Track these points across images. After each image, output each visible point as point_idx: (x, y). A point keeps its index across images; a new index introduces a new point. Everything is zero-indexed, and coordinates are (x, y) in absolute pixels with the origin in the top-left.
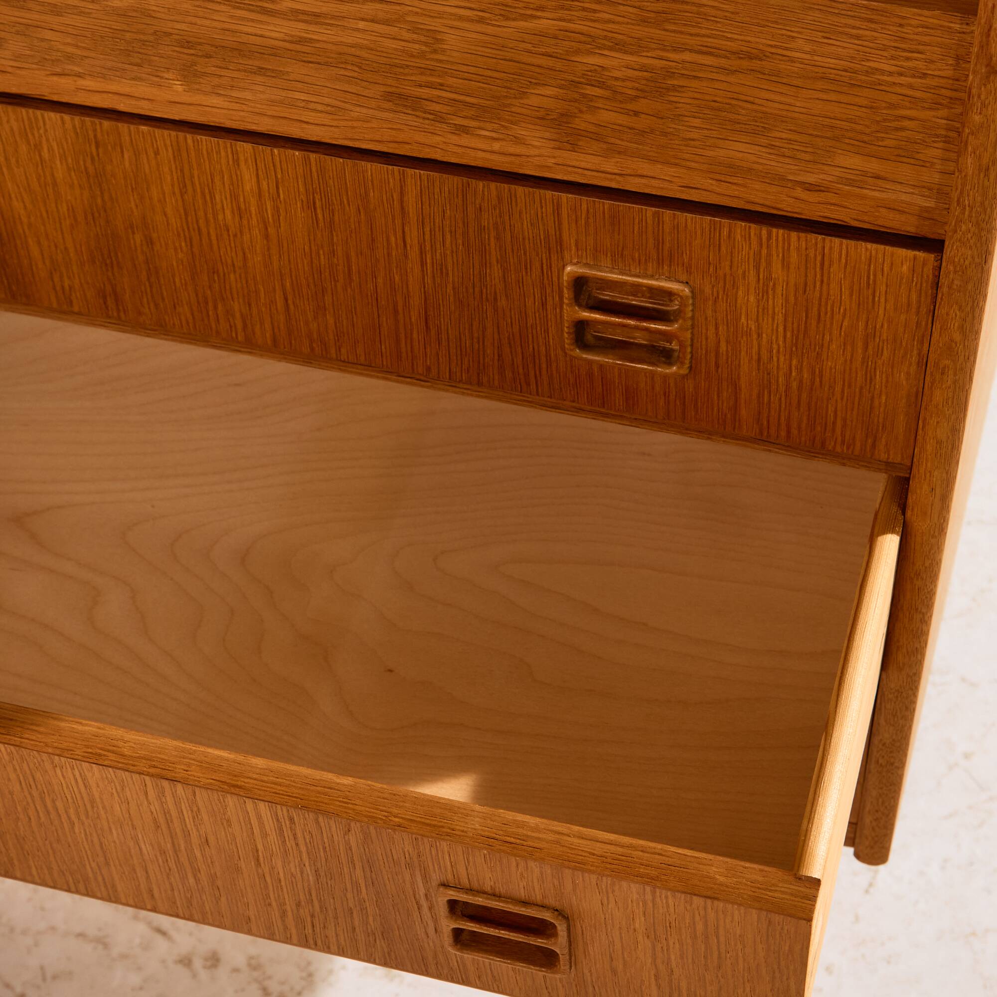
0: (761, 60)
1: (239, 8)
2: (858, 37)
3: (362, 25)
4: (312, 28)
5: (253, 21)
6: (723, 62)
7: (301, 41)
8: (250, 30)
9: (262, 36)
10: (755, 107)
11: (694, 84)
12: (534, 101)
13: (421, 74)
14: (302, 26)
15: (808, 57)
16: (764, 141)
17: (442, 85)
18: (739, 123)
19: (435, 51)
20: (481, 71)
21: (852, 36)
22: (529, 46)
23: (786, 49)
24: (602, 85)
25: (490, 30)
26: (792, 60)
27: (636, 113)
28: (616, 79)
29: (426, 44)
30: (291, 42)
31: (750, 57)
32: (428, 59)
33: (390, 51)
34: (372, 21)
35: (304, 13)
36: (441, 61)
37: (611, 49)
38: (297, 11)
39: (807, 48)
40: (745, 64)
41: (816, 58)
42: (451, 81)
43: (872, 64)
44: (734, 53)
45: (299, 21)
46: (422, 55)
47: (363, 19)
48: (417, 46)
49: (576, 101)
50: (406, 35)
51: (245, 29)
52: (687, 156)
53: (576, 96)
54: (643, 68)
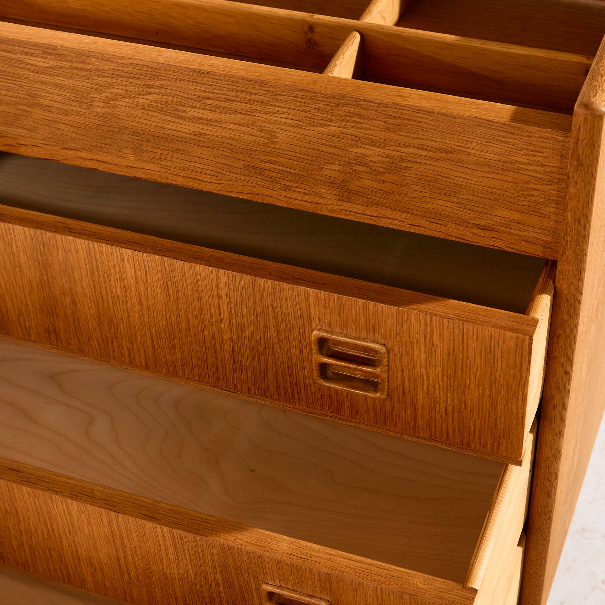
0: (452, 153)
1: (165, 115)
2: (506, 143)
3: (232, 126)
4: (205, 127)
5: (173, 122)
6: (431, 154)
7: (199, 134)
8: (171, 127)
9: (178, 131)
10: (450, 180)
11: (415, 166)
12: (327, 173)
13: (265, 155)
14: (199, 126)
15: (479, 153)
16: (455, 200)
17: (276, 162)
18: (441, 189)
19: (272, 143)
20: (298, 155)
21: (502, 142)
22: (324, 142)
23: (466, 148)
24: (364, 165)
25: (303, 132)
26: (470, 154)
27: (384, 182)
28: (373, 162)
29: (267, 138)
30: (194, 135)
31: (446, 152)
32: (269, 147)
33: (248, 142)
34: (238, 124)
35: (201, 119)
36: (276, 148)
37: (369, 144)
38: (197, 118)
39: (478, 147)
40: (444, 155)
41: (483, 153)
42: (282, 160)
43: (515, 158)
44: (438, 149)
45: (198, 123)
46: (265, 145)
47: (233, 123)
48: (263, 140)
49: (350, 174)
50: (256, 133)
51: (168, 127)
52: (412, 207)
53: (351, 171)
54: (387, 156)
